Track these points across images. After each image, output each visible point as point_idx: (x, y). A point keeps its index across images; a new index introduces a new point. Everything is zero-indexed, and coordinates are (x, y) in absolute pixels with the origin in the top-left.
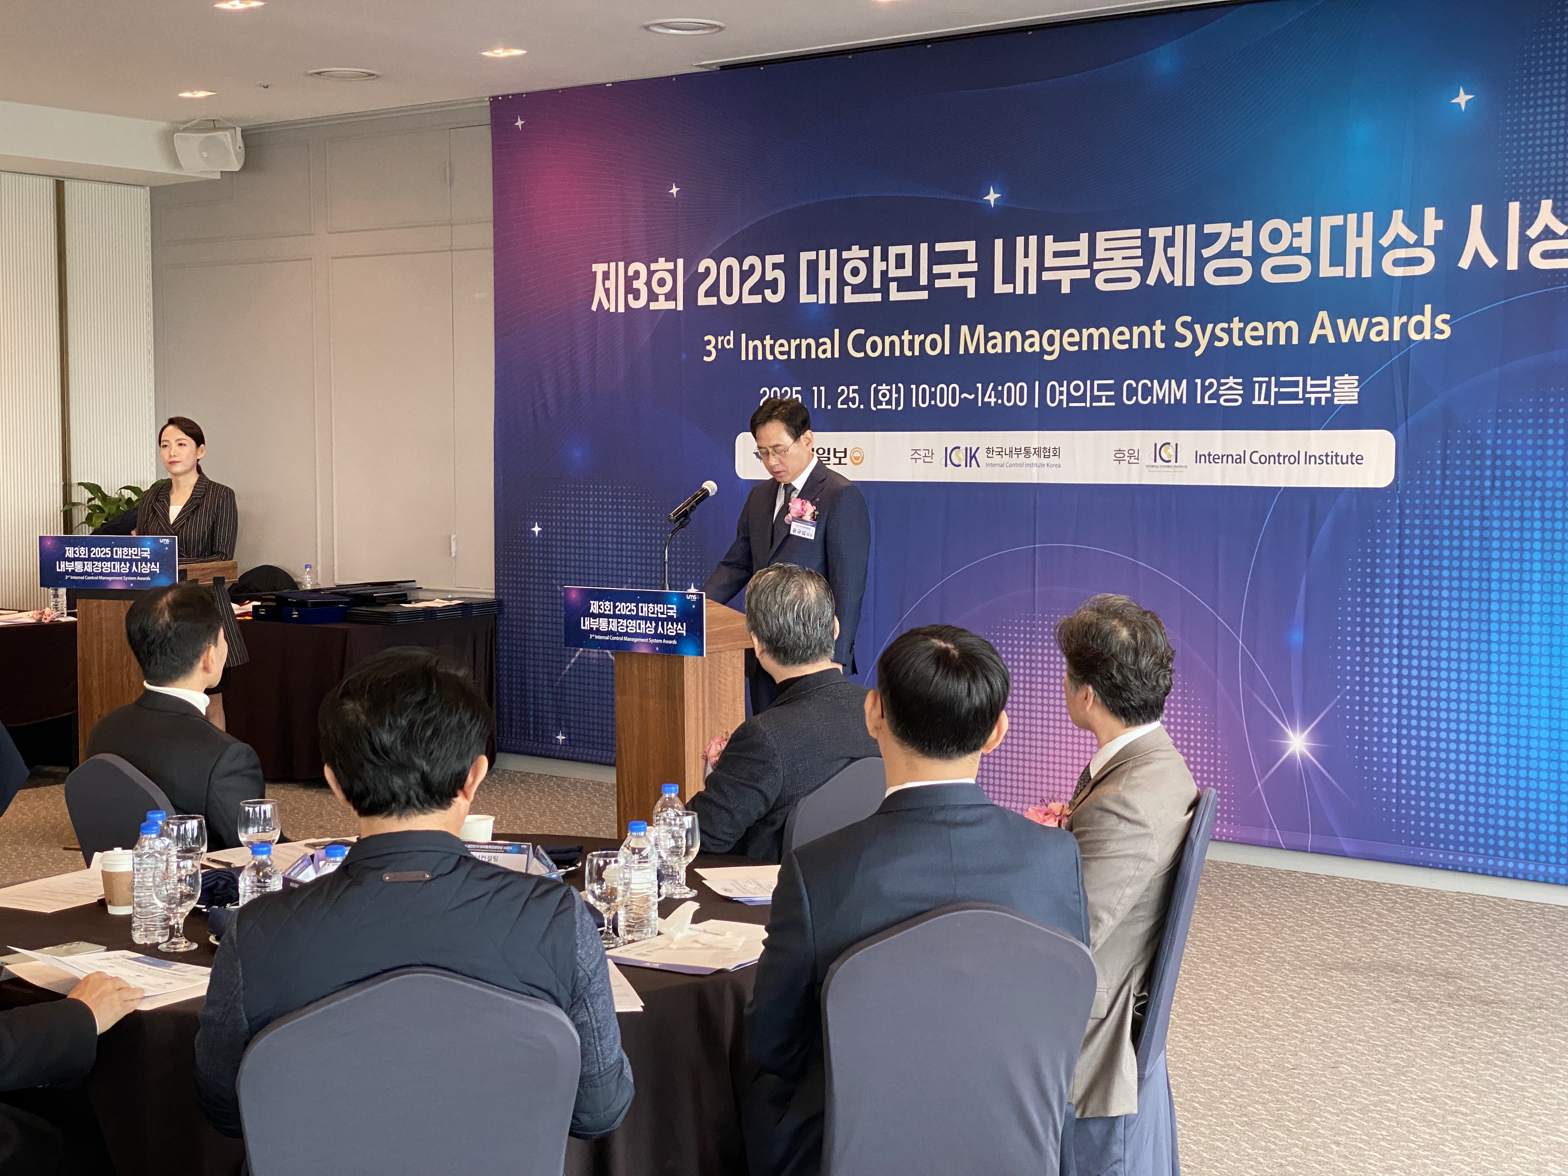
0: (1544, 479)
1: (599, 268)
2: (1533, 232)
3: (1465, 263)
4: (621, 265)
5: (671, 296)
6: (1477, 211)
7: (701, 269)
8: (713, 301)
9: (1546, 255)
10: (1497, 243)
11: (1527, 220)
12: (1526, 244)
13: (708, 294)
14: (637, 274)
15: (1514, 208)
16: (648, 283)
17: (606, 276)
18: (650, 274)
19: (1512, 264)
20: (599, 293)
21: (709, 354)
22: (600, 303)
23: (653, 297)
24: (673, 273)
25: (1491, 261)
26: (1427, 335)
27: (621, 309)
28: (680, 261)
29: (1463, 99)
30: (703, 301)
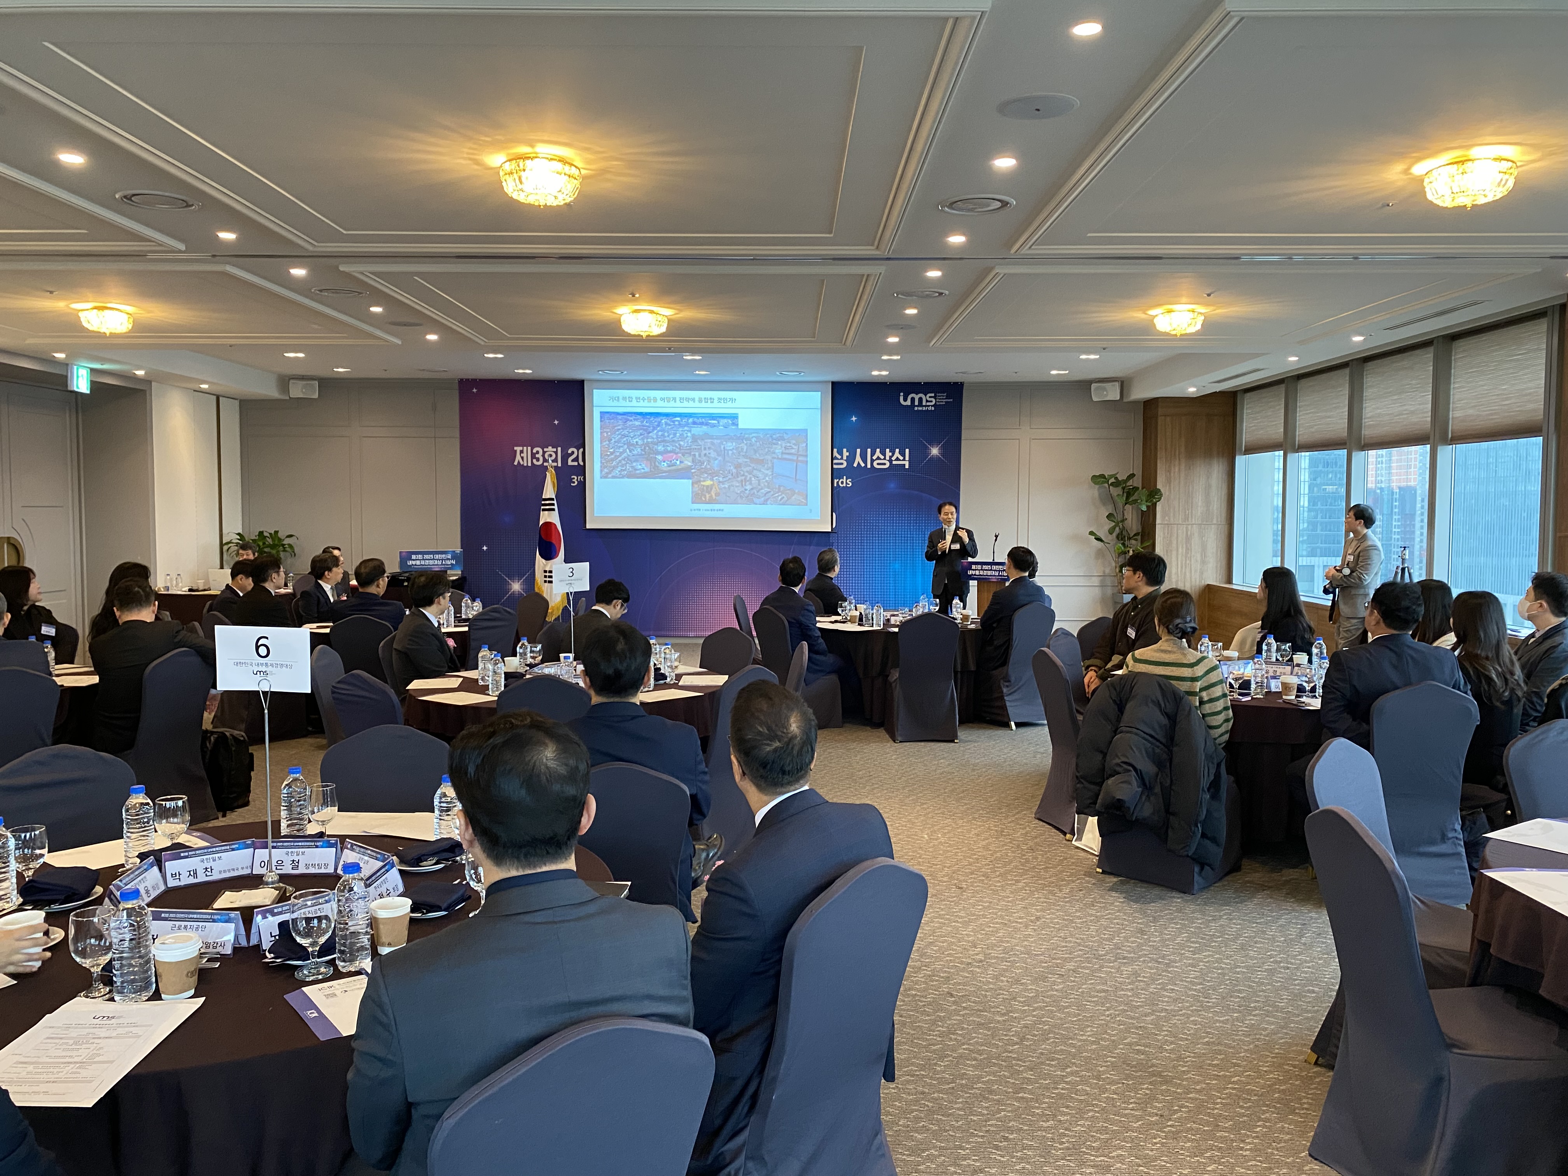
0: (879, 526)
1: (518, 449)
2: (874, 458)
3: (855, 465)
4: (529, 448)
5: (555, 460)
6: (858, 451)
7: (570, 451)
8: (576, 464)
9: (878, 464)
10: (865, 460)
11: (873, 454)
12: (872, 461)
13: (573, 461)
14: (538, 452)
15: (869, 450)
16: (543, 456)
17: (522, 452)
18: (544, 453)
19: (869, 466)
20: (518, 458)
21: (574, 482)
22: (519, 462)
23: (545, 460)
24: (556, 453)
25: (863, 465)
26: (844, 485)
27: (530, 464)
28: (559, 449)
29: (854, 419)
30: (570, 463)
